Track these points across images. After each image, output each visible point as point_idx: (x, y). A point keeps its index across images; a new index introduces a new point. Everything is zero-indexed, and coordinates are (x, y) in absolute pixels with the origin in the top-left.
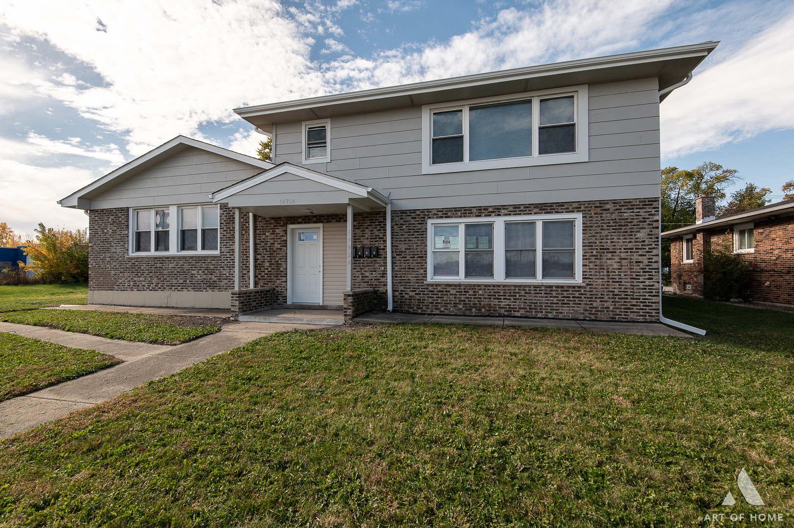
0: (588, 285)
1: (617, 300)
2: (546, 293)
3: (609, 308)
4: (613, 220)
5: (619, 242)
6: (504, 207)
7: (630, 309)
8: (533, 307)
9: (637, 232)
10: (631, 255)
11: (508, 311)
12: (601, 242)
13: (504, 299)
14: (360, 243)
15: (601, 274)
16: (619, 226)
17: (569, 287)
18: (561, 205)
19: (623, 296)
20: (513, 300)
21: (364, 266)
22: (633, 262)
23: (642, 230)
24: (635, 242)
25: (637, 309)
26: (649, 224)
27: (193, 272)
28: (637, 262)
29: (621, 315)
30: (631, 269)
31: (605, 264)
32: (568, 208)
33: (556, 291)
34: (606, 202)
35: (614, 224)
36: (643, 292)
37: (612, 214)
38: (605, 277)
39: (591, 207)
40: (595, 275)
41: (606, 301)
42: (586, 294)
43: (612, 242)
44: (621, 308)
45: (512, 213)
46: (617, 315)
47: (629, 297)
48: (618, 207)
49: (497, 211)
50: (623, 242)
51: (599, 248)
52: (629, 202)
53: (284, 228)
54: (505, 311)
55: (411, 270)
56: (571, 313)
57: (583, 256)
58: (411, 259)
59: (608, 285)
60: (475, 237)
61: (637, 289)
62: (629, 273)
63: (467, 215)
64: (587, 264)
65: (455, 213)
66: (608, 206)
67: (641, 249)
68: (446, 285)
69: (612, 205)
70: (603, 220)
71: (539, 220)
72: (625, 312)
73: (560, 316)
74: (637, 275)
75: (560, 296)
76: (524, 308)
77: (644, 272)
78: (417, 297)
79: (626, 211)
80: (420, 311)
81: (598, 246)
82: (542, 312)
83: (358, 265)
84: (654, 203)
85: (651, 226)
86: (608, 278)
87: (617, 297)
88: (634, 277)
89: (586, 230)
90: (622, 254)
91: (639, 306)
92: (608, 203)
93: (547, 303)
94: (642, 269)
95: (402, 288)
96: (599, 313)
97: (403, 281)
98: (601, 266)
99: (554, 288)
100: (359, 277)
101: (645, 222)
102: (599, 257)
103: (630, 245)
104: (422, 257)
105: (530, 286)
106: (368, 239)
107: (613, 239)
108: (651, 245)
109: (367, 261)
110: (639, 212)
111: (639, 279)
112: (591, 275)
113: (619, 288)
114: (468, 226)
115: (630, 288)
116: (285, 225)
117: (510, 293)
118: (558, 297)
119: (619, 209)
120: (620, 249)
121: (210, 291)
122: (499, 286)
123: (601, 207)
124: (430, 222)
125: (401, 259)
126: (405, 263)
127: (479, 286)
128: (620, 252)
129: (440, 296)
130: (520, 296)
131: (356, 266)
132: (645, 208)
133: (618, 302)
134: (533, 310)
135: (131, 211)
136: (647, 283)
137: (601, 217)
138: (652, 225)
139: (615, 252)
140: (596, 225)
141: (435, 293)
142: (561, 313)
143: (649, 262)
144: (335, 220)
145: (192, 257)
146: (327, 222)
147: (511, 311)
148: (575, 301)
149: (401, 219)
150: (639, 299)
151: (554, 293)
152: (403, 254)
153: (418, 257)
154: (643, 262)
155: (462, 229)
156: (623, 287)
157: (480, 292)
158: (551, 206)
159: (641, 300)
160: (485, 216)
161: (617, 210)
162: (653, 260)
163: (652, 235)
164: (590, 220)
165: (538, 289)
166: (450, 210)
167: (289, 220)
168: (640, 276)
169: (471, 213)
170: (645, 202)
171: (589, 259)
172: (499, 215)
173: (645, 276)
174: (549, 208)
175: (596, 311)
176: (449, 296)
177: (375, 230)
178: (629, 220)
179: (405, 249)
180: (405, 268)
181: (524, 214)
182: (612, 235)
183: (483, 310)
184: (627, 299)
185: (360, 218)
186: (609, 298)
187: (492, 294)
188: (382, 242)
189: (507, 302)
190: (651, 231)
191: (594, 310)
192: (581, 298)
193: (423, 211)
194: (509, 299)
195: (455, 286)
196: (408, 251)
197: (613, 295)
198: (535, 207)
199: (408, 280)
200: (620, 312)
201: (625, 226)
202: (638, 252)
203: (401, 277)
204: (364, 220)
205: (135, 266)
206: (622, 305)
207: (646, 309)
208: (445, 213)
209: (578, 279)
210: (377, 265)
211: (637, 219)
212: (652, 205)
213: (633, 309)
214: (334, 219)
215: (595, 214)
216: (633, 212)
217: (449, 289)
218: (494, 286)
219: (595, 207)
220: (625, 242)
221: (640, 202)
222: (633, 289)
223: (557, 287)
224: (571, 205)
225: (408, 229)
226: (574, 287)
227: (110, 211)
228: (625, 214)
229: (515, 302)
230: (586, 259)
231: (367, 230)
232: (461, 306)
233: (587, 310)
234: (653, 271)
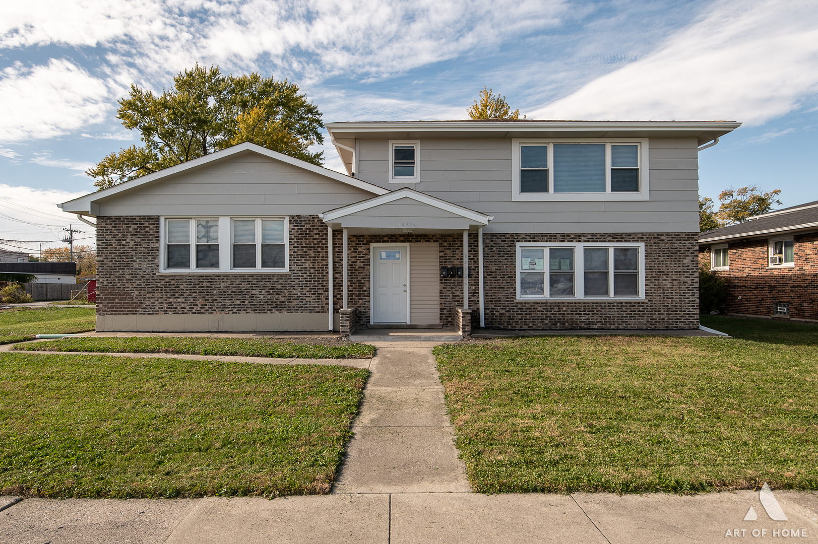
0: (649, 301)
1: (670, 313)
2: (617, 309)
3: (664, 319)
4: (666, 249)
5: (671, 267)
6: (584, 234)
7: (679, 319)
8: (608, 320)
9: (684, 259)
10: (679, 277)
11: (588, 324)
12: (658, 267)
13: (584, 314)
14: (450, 263)
15: (659, 292)
16: (671, 253)
17: (635, 303)
18: (629, 235)
19: (674, 310)
20: (591, 315)
21: (455, 285)
22: (681, 283)
23: (687, 257)
24: (683, 266)
25: (684, 319)
26: (692, 253)
27: (253, 292)
28: (684, 282)
29: (673, 324)
30: (680, 288)
31: (662, 284)
32: (634, 238)
33: (625, 306)
34: (661, 234)
35: (667, 252)
36: (688, 306)
37: (666, 243)
38: (662, 295)
39: (651, 238)
40: (654, 293)
41: (663, 314)
42: (648, 309)
43: (666, 266)
44: (673, 319)
45: (590, 240)
46: (670, 324)
47: (679, 310)
48: (670, 239)
49: (578, 237)
50: (674, 267)
51: (657, 271)
52: (678, 235)
53: (367, 246)
54: (585, 325)
55: (501, 289)
56: (637, 324)
57: (645, 277)
58: (501, 279)
59: (663, 301)
60: (558, 260)
61: (684, 304)
62: (678, 291)
63: (553, 240)
64: (649, 284)
65: (541, 237)
66: (663, 238)
67: (686, 272)
68: (534, 303)
69: (666, 237)
70: (660, 248)
71: (612, 246)
72: (676, 322)
73: (629, 327)
74: (684, 293)
75: (628, 310)
76: (600, 322)
77: (689, 290)
78: (507, 314)
79: (676, 242)
80: (510, 327)
81: (656, 269)
82: (615, 324)
83: (448, 284)
84: (695, 237)
85: (693, 255)
86: (664, 295)
87: (670, 310)
88: (682, 294)
89: (647, 256)
90: (673, 276)
91: (686, 317)
92: (663, 235)
93: (619, 317)
94: (688, 288)
95: (493, 306)
96: (657, 323)
97: (493, 300)
98: (659, 285)
99: (624, 304)
100: (449, 296)
101: (689, 251)
102: (657, 278)
103: (679, 269)
104: (512, 277)
105: (605, 303)
106: (458, 259)
107: (667, 264)
108: (693, 269)
109: (458, 280)
110: (685, 243)
111: (685, 296)
112: (652, 293)
113: (672, 303)
114: (552, 250)
115: (679, 303)
116: (368, 243)
117: (589, 309)
118: (627, 311)
119: (671, 240)
120: (672, 272)
121: (277, 313)
122: (580, 303)
123: (658, 238)
124: (518, 245)
125: (491, 279)
126: (495, 283)
127: (563, 303)
128: (672, 275)
129: (528, 313)
130: (597, 311)
131: (447, 285)
132: (689, 240)
133: (671, 314)
134: (608, 323)
135: (162, 220)
136: (690, 299)
137: (659, 246)
138: (694, 253)
139: (668, 275)
140: (655, 252)
141: (524, 310)
142: (629, 324)
143: (692, 282)
144: (424, 240)
145: (252, 276)
146: (416, 241)
147: (590, 324)
148: (639, 314)
149: (492, 241)
150: (685, 311)
151: (624, 308)
152: (493, 274)
153: (508, 277)
154: (688, 283)
155: (547, 253)
156: (674, 302)
157: (564, 309)
158: (621, 236)
159: (687, 312)
160: (568, 241)
161: (669, 240)
162: (695, 281)
163: (694, 261)
164: (650, 248)
165: (611, 305)
166: (536, 235)
167: (373, 239)
168: (686, 293)
169: (556, 239)
170: (689, 235)
171: (650, 280)
172: (580, 241)
173: (689, 293)
174: (619, 237)
175: (655, 322)
176: (537, 313)
178: (678, 249)
179: (496, 269)
180: (496, 288)
181: (600, 241)
182: (666, 261)
183: (567, 324)
184: (677, 311)
185: (451, 239)
186: (665, 311)
187: (574, 310)
188: (473, 263)
189: (587, 317)
190: (693, 259)
191: (654, 321)
192: (644, 311)
193: (512, 235)
194: (589, 314)
195: (542, 303)
196: (498, 271)
197: (667, 309)
198: (608, 236)
199: (499, 298)
200: (673, 322)
201: (675, 253)
202: (684, 274)
203: (492, 296)
204: (455, 241)
205: (171, 286)
206: (673, 317)
207: (690, 319)
208: (533, 237)
209: (642, 296)
211: (684, 248)
212: (694, 238)
213: (681, 319)
214: (424, 239)
215: (654, 243)
216: (681, 243)
217: (536, 306)
218: (575, 303)
219: (654, 238)
220: (675, 266)
221: (685, 235)
222: (681, 304)
223: (626, 303)
224: (636, 236)
225: (499, 251)
226: (639, 303)
227: (131, 219)
228: (675, 245)
229: (593, 317)
230: (648, 280)
231: (457, 251)
232: (547, 322)
233: (648, 322)
234: (695, 289)
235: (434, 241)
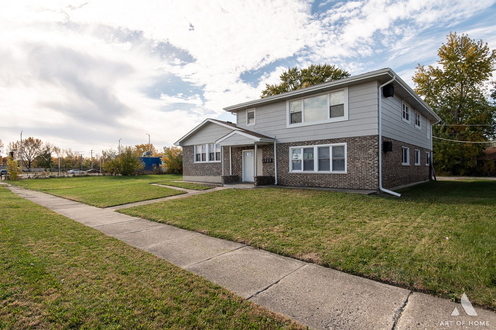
0: (349, 174)
1: (360, 180)
2: (333, 177)
3: (357, 184)
4: (358, 145)
5: (361, 155)
6: (317, 141)
7: (365, 184)
8: (328, 183)
9: (368, 150)
10: (366, 161)
11: (319, 185)
12: (354, 155)
13: (317, 180)
14: (265, 157)
15: (354, 169)
16: (361, 148)
17: (342, 174)
18: (338, 139)
19: (363, 179)
20: (320, 180)
21: (267, 166)
22: (367, 164)
23: (370, 150)
24: (368, 155)
25: (369, 184)
26: (373, 147)
27: (213, 169)
28: (368, 164)
29: (362, 187)
30: (366, 166)
31: (356, 165)
32: (341, 141)
33: (337, 176)
34: (355, 138)
35: (359, 147)
36: (371, 177)
37: (358, 142)
38: (356, 170)
39: (350, 140)
40: (352, 169)
41: (356, 181)
42: (348, 178)
43: (358, 155)
44: (362, 184)
45: (320, 143)
46: (360, 187)
47: (365, 179)
48: (361, 140)
49: (314, 142)
50: (363, 155)
51: (353, 158)
52: (365, 137)
53: (241, 152)
54: (318, 185)
55: (283, 168)
56: (343, 186)
57: (347, 161)
58: (284, 163)
59: (357, 174)
60: (307, 154)
61: (369, 175)
62: (365, 168)
63: (303, 144)
64: (349, 165)
65: (299, 144)
66: (357, 139)
67: (370, 158)
68: (296, 174)
69: (359, 139)
70: (355, 145)
71: (331, 145)
72: (364, 185)
73: (339, 187)
74: (368, 169)
75: (338, 178)
76: (325, 184)
77: (371, 168)
78: (286, 179)
79: (364, 141)
80: (287, 185)
81: (353, 157)
82: (331, 185)
84: (375, 137)
85: (374, 148)
86: (357, 171)
87: (361, 179)
88: (367, 170)
89: (348, 150)
90: (362, 160)
91: (369, 183)
92: (357, 138)
93: (333, 182)
94: (371, 166)
95: (280, 175)
96: (354, 186)
98: (354, 165)
99: (336, 175)
100: (266, 171)
101: (372, 146)
102: (353, 161)
103: (366, 156)
104: (287, 162)
105: (327, 174)
106: (268, 155)
107: (359, 153)
108: (374, 156)
109: (268, 164)
110: (369, 141)
111: (369, 171)
112: (350, 169)
113: (361, 175)
114: (305, 149)
115: (366, 175)
116: (241, 150)
117: (320, 177)
118: (337, 179)
119: (361, 141)
120: (362, 158)
121: (218, 176)
122: (315, 174)
123: (354, 140)
124: (290, 148)
125: (279, 163)
126: (281, 165)
127: (308, 174)
128: (362, 159)
129: (294, 178)
130: (323, 178)
131: (264, 166)
132: (372, 140)
133: (361, 181)
134: (328, 185)
135: (194, 146)
136: (372, 173)
137: (354, 144)
138: (375, 147)
139: (360, 159)
140: (352, 148)
141: (292, 177)
142: (339, 186)
143: (373, 164)
145: (213, 163)
147: (320, 185)
148: (344, 180)
149: (280, 147)
150: (369, 180)
151: (336, 177)
152: (280, 161)
153: (286, 162)
154: (371, 164)
155: (302, 150)
156: (363, 175)
157: (309, 177)
158: (335, 140)
159: (370, 180)
160: (310, 145)
161: (360, 141)
162: (375, 163)
163: (374, 151)
164: (350, 146)
165: (330, 175)
166: (297, 142)
167: (242, 148)
168: (370, 169)
169: (305, 144)
170: (372, 137)
171: (349, 162)
172: (315, 144)
173: (372, 169)
174: (334, 141)
175: (352, 185)
176: (297, 178)
177: (271, 152)
178: (365, 145)
180: (281, 167)
182: (358, 152)
183: (310, 184)
184: (365, 180)
185: (266, 147)
186: (357, 179)
187: (313, 177)
188: (273, 156)
189: (319, 181)
190: (374, 150)
191: (352, 184)
192: (346, 179)
193: (287, 143)
194: (319, 180)
195: (299, 174)
196: (282, 160)
197: (359, 178)
198: (328, 141)
199: (283, 172)
200: (362, 185)
201: (363, 148)
202: (369, 159)
203: (280, 171)
205: (196, 167)
206: (362, 182)
207: (372, 184)
208: (296, 144)
209: (346, 172)
210: (272, 166)
211: (368, 144)
212: (374, 138)
213: (367, 184)
215: (352, 143)
216: (367, 142)
217: (297, 175)
218: (313, 174)
219: (352, 140)
220: (364, 155)
221: (369, 137)
222: (367, 175)
223: (337, 174)
224: (342, 139)
225: (282, 151)
226: (344, 175)
227: (188, 146)
228: (364, 143)
229: (321, 181)
230: (348, 162)
231: (268, 152)
232: (302, 183)
233: (349, 185)
234: (375, 167)
235: (261, 148)
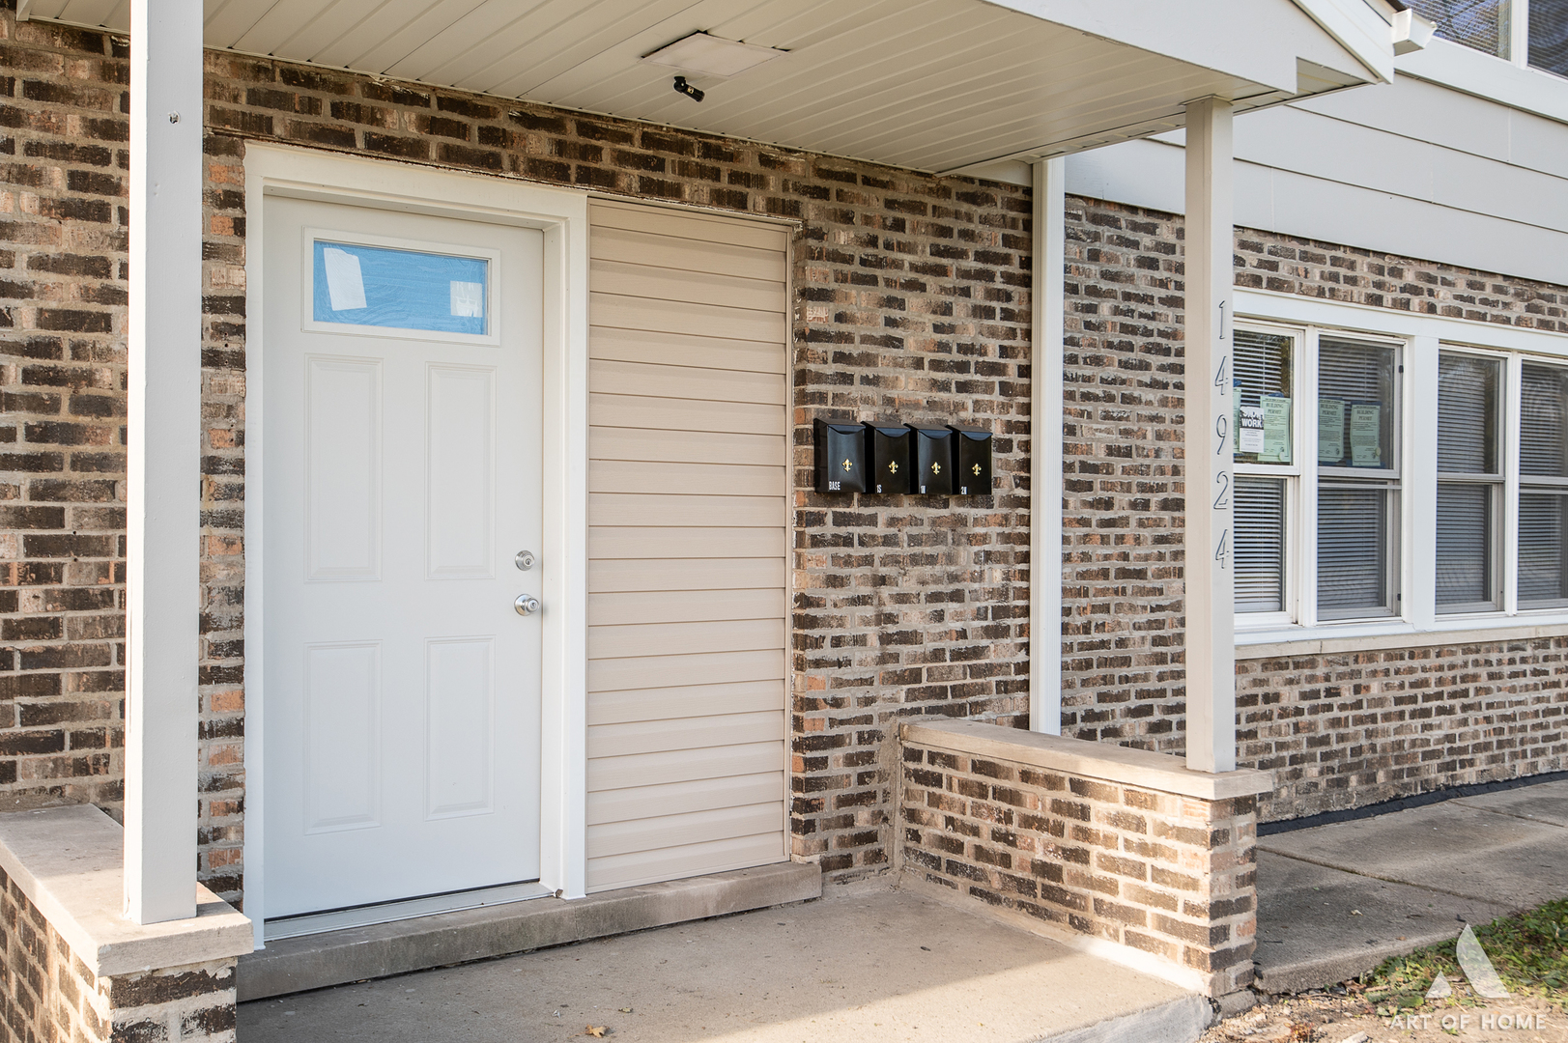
2: (1534, 673)
8: (1506, 736)
11: (1447, 767)
13: (1438, 711)
14: (870, 391)
20: (1459, 714)
21: (895, 560)
45: (1463, 308)
49: (1427, 286)
54: (1439, 769)
55: (1130, 584)
58: (1135, 516)
65: (1301, 265)
71: (1514, 351)
76: (1485, 748)
82: (1525, 755)
83: (857, 551)
93: (1537, 715)
97: (1094, 655)
99: (1551, 649)
100: (860, 641)
106: (918, 364)
109: (915, 521)
114: (1332, 349)
117: (1454, 681)
118: (1559, 684)
122: (1425, 651)
125: (1087, 513)
126: (1104, 540)
130: (1476, 692)
131: (848, 562)
134: (1507, 751)
144: (705, 186)
146: (650, 188)
147: (1454, 766)
149: (1094, 256)
151: (1552, 670)
152: (1097, 479)
155: (1311, 362)
157: (1374, 689)
158: (1552, 298)
160: (1392, 304)
165: (1517, 656)
166: (1284, 245)
167: (281, 101)
169: (1354, 281)
172: (1431, 309)
176: (1277, 722)
177: (961, 307)
179: (1111, 451)
180: (1104, 574)
183: (1381, 777)
185: (873, 203)
187: (1407, 692)
188: (996, 397)
189: (1446, 726)
194: (1452, 710)
195: (1298, 663)
196: (1119, 463)
198: (1519, 295)
199: (1121, 643)
203: (1086, 629)
204: (899, 226)
208: (1269, 260)
210: (966, 554)
214: (702, 172)
217: (1276, 682)
218: (1413, 652)
225: (1125, 329)
229: (1466, 722)
231: (913, 300)
232: (1315, 772)
235: (774, 206)
